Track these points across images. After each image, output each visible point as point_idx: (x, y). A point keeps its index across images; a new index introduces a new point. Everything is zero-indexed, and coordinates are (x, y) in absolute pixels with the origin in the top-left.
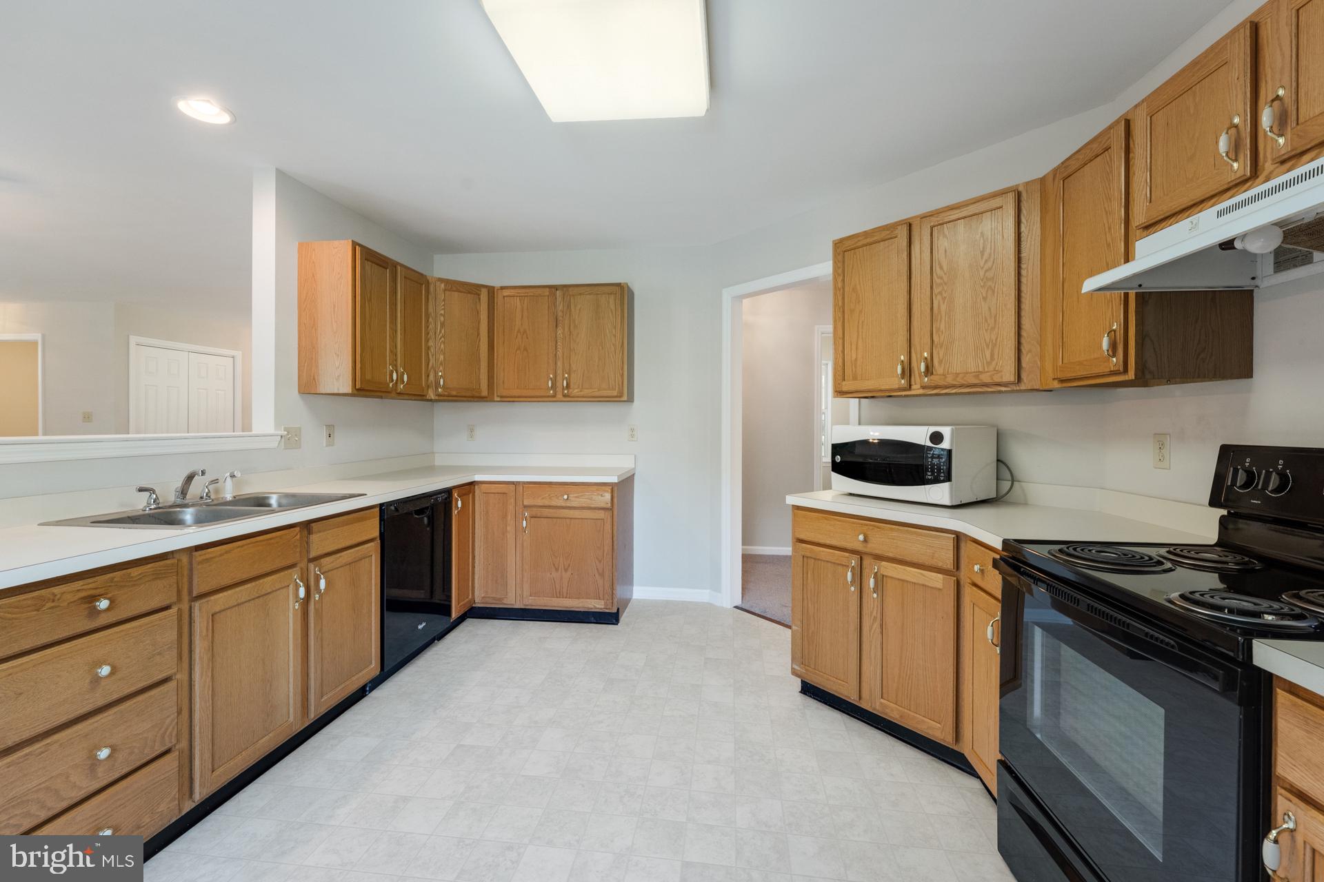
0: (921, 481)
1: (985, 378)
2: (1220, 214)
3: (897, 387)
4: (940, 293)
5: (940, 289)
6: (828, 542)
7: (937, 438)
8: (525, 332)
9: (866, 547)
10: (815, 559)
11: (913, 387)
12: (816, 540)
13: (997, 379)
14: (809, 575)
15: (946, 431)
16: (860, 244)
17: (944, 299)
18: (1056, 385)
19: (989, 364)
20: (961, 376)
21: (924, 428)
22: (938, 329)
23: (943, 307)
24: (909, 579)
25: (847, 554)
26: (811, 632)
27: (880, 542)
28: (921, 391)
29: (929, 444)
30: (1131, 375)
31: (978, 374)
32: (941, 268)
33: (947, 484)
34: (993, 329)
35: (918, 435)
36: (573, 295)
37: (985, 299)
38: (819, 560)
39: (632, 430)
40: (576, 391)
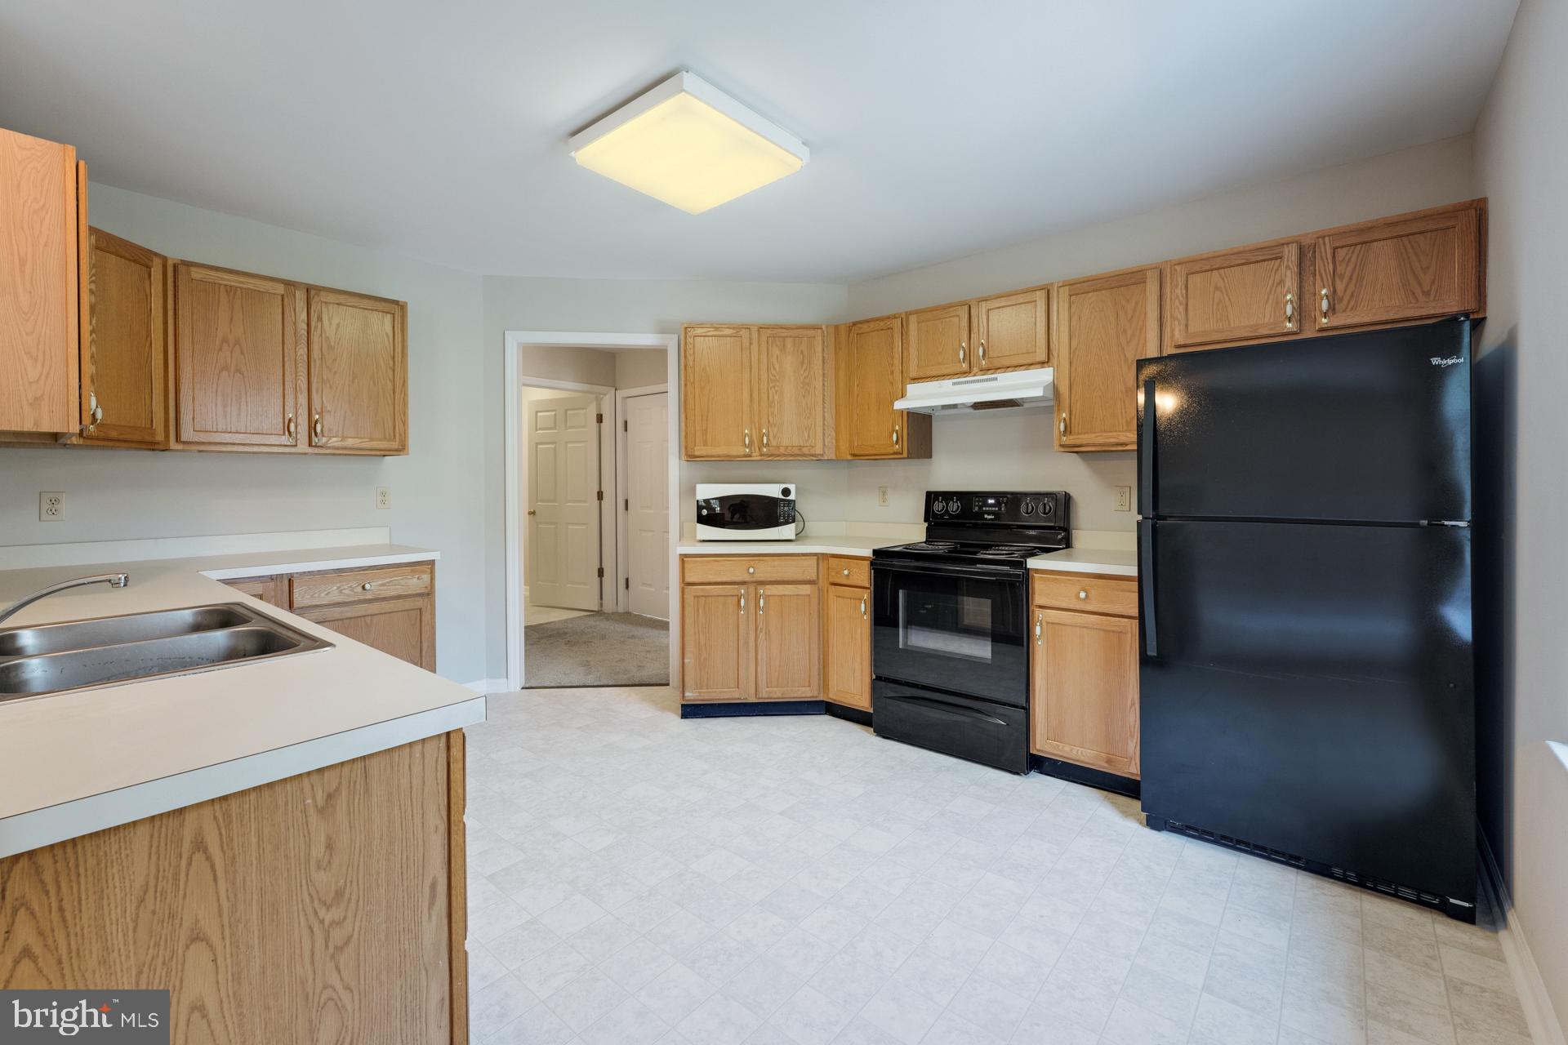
0: (777, 524)
1: (805, 451)
2: (954, 384)
3: (743, 453)
4: (774, 387)
5: (773, 384)
6: (719, 580)
7: (786, 492)
8: (237, 342)
9: (753, 577)
10: (705, 596)
11: (754, 454)
12: (707, 580)
13: (812, 452)
14: (700, 611)
15: (792, 487)
16: (709, 334)
17: (776, 392)
18: (849, 457)
19: (807, 441)
20: (790, 448)
21: (777, 486)
22: (772, 413)
23: (776, 398)
24: (786, 593)
25: (736, 586)
26: (702, 658)
27: (763, 571)
28: (759, 458)
29: (781, 497)
30: (905, 455)
31: (801, 447)
32: (774, 369)
33: (794, 524)
34: (809, 418)
35: (773, 491)
36: (326, 303)
37: (804, 397)
38: (709, 596)
39: (383, 494)
40: (334, 439)
